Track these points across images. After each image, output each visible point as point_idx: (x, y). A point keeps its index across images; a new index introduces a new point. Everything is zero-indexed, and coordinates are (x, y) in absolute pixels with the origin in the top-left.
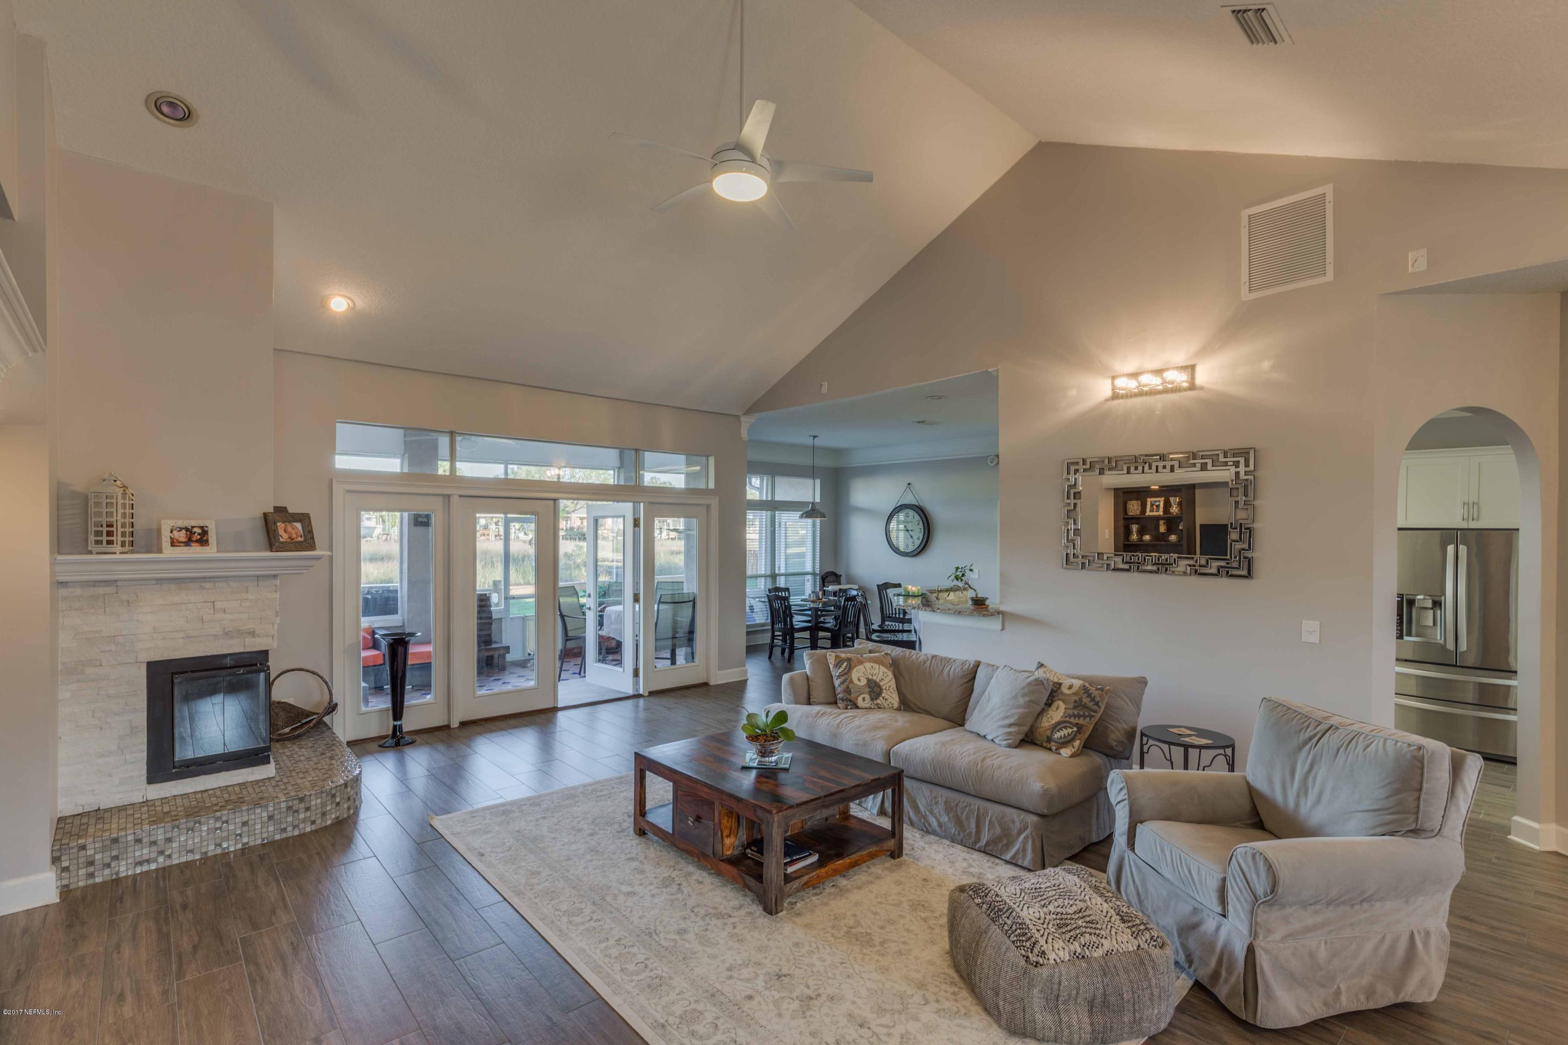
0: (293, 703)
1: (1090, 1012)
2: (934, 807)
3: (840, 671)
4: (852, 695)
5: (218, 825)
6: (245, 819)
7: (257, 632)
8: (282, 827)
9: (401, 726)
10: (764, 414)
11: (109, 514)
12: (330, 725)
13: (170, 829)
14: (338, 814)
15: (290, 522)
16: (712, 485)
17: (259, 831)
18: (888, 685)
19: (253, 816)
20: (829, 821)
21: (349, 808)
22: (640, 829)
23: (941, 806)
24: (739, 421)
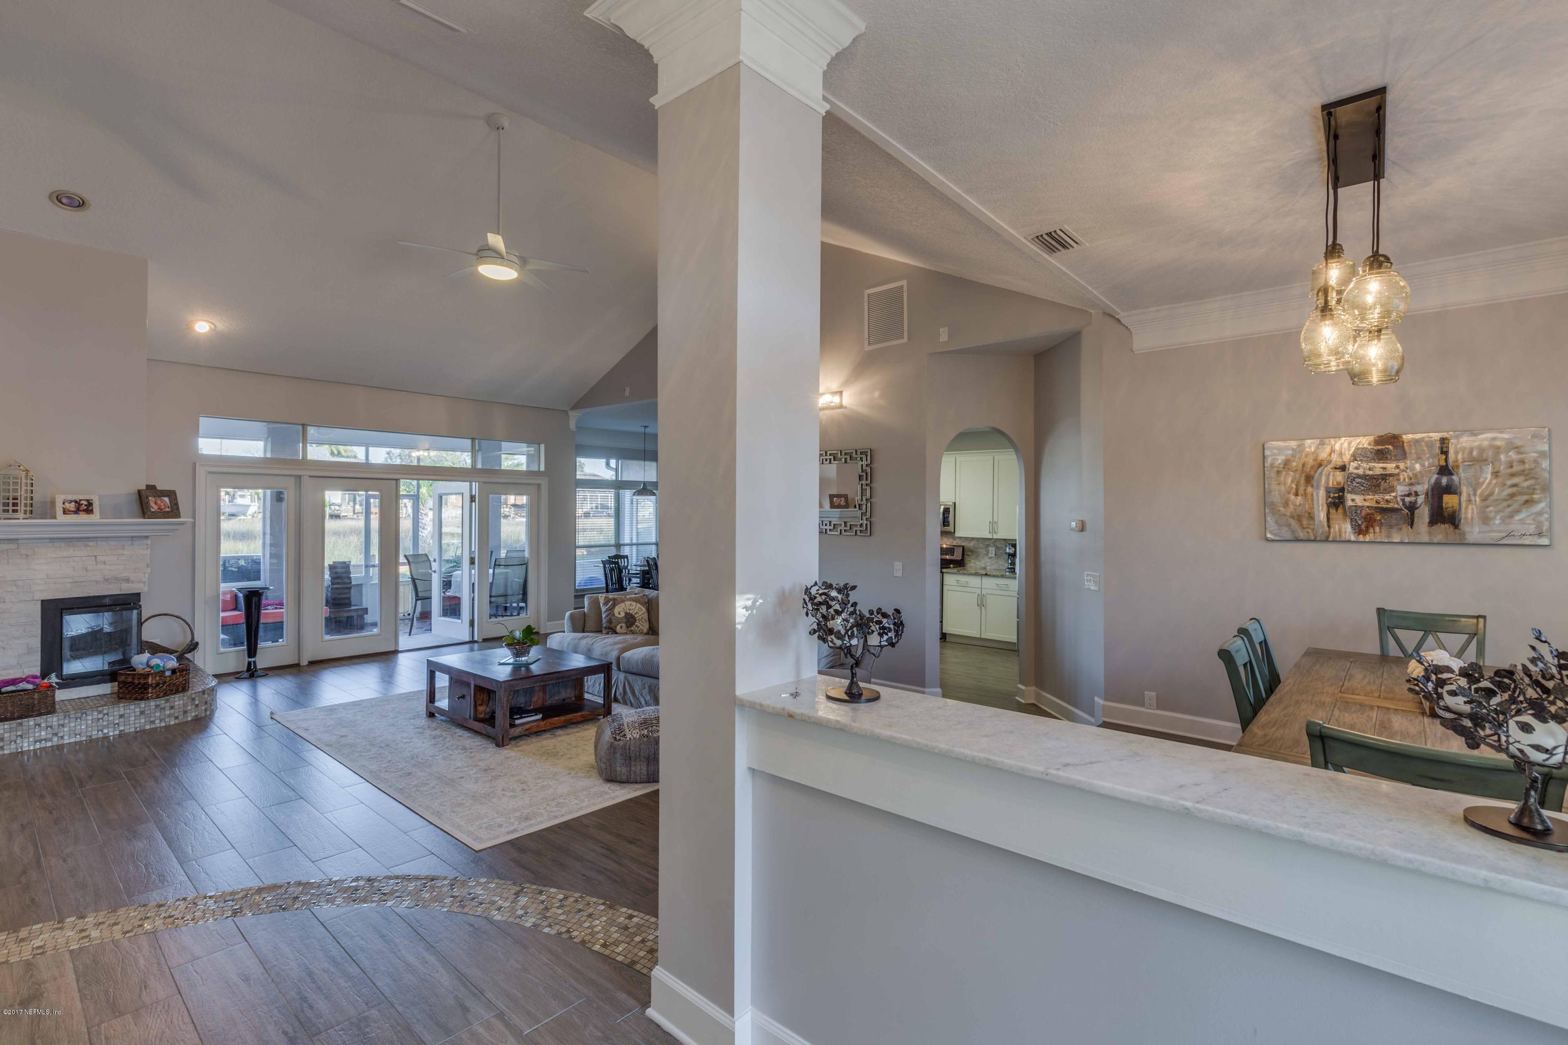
0: (159, 643)
1: (648, 764)
2: (643, 691)
3: (607, 607)
4: (613, 625)
5: (100, 716)
6: (122, 713)
7: (131, 579)
8: (152, 719)
9: (255, 662)
10: (588, 410)
11: (15, 490)
12: (192, 659)
13: (62, 717)
14: (197, 713)
15: (159, 497)
16: (542, 468)
17: (133, 722)
18: (641, 617)
19: (128, 711)
20: (566, 701)
21: (206, 710)
22: (430, 712)
23: (647, 690)
24: (567, 415)
